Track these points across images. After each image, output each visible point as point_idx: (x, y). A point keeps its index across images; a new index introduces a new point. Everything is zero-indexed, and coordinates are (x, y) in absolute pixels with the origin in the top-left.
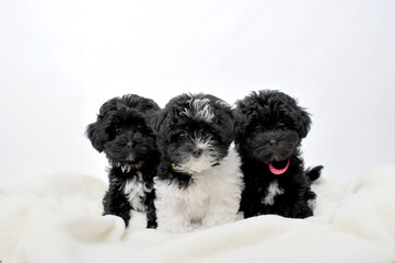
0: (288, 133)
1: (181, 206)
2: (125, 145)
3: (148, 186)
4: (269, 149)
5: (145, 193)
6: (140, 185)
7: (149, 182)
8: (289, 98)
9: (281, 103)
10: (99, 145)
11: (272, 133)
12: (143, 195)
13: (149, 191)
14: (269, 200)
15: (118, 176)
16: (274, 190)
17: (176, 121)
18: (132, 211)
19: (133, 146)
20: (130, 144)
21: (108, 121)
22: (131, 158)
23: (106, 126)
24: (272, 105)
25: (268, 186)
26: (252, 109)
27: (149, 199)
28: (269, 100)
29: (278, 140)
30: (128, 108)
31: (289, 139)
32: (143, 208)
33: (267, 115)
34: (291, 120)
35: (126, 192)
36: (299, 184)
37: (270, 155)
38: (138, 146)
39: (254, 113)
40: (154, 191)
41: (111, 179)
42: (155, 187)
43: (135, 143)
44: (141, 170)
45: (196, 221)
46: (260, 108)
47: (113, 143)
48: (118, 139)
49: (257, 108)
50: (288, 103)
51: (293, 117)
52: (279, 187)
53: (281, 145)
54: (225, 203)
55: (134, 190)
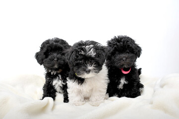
0: (131, 55)
1: (80, 92)
2: (53, 60)
3: (64, 82)
4: (122, 62)
5: (63, 85)
6: (60, 81)
7: (64, 80)
8: (131, 39)
9: (128, 41)
10: (41, 62)
11: (124, 55)
12: (61, 86)
13: (64, 84)
14: (121, 86)
15: (50, 77)
16: (123, 81)
17: (77, 57)
18: (56, 93)
19: (57, 61)
20: (56, 59)
21: (45, 49)
22: (56, 66)
23: (44, 51)
24: (124, 42)
25: (120, 80)
26: (114, 45)
27: (65, 88)
28: (122, 40)
29: (126, 58)
30: (54, 43)
31: (132, 58)
32: (61, 91)
33: (121, 47)
34: (133, 49)
35: (53, 85)
36: (135, 80)
37: (123, 65)
38: (59, 61)
39: (115, 46)
40: (66, 84)
41: (46, 78)
42: (67, 82)
43: (58, 59)
44: (60, 74)
45: (86, 99)
46: (118, 44)
47: (47, 59)
48: (50, 57)
49: (116, 44)
50: (131, 41)
51: (133, 48)
52: (125, 80)
53: (128, 61)
54: (100, 91)
55: (57, 83)
